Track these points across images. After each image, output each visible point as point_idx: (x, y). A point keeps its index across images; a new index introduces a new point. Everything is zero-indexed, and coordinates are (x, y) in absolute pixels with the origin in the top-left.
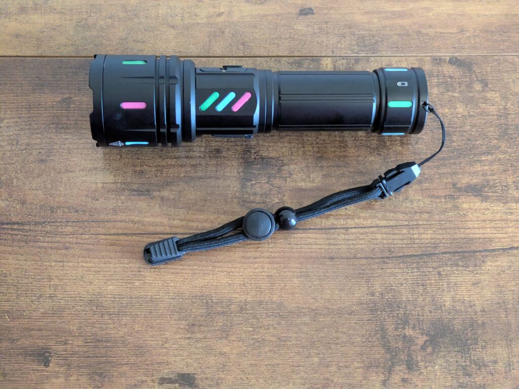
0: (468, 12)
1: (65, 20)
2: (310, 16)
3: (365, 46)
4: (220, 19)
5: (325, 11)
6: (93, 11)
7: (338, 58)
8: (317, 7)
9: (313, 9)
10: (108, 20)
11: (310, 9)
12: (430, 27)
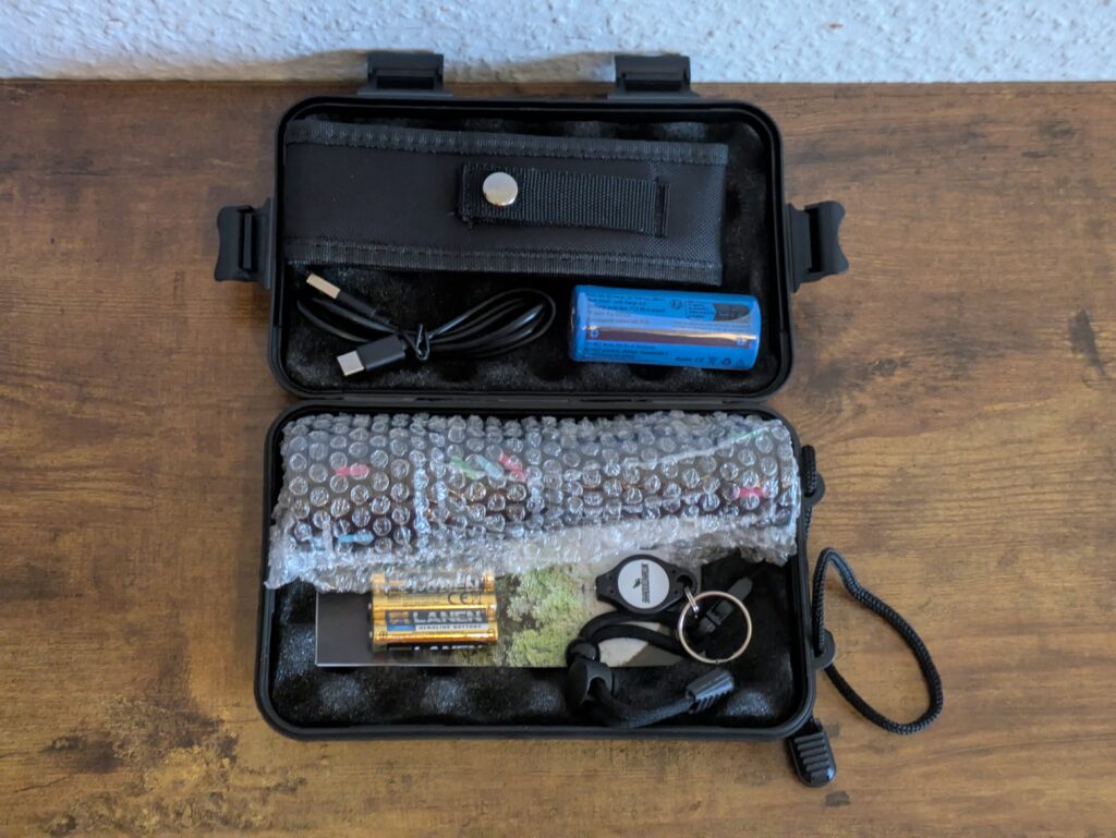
0: (1104, 799)
1: (442, 822)
2: (843, 808)
4: (697, 815)
5: (868, 798)
6: (486, 802)
8: (854, 791)
9: (848, 793)
10: (512, 821)
11: (843, 794)
12: (1042, 827)
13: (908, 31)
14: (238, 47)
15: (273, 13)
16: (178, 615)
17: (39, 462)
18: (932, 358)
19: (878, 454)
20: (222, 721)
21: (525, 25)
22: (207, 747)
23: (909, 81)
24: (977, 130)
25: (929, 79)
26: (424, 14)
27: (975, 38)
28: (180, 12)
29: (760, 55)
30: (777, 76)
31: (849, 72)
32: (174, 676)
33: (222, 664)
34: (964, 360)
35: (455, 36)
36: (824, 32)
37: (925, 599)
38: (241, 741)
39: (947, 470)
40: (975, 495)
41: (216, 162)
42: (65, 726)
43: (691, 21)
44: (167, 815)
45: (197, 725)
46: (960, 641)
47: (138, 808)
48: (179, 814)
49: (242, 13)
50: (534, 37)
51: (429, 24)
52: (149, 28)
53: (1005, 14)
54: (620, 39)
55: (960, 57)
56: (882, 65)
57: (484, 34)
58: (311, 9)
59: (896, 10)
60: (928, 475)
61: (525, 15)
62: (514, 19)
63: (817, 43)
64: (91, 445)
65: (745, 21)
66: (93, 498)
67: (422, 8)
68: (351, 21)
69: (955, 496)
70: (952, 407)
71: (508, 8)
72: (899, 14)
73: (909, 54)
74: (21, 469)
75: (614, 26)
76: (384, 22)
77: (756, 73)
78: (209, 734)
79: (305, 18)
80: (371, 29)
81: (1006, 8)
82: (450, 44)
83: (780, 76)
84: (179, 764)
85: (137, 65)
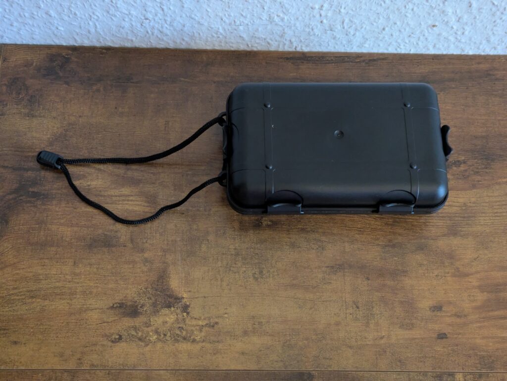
1: (275, 341)
2: (444, 340)
3: (485, 365)
4: (382, 342)
5: (456, 336)
6: (294, 334)
7: (467, 374)
8: (449, 333)
9: (447, 334)
10: (305, 341)
11: (445, 334)
13: (464, 29)
14: (193, 33)
15: (210, 17)
16: (165, 255)
17: (109, 193)
18: (476, 160)
19: (455, 197)
20: (183, 298)
21: (309, 24)
22: (177, 308)
23: (463, 54)
24: (491, 73)
25: (471, 53)
26: (270, 18)
27: (490, 33)
28: (173, 16)
29: (403, 40)
30: (409, 50)
31: (439, 49)
32: (163, 279)
33: (184, 275)
34: (489, 161)
35: (281, 29)
36: (430, 29)
37: (477, 256)
38: (191, 306)
39: (485, 204)
40: (496, 214)
41: (182, 79)
42: (118, 298)
43: (377, 23)
44: (160, 336)
45: (173, 299)
46: (492, 273)
47: (148, 333)
48: (165, 335)
49: (197, 17)
50: (312, 30)
51: (271, 23)
52: (159, 23)
53: (503, 21)
54: (347, 31)
55: (484, 42)
56: (452, 46)
57: (293, 28)
58: (225, 15)
59: (459, 18)
60: (477, 207)
61: (310, 19)
62: (306, 21)
63: (426, 34)
64: (130, 186)
65: (398, 23)
66: (131, 208)
67: (269, 15)
68: (240, 21)
69: (488, 215)
70: (485, 180)
71: (303, 15)
72: (461, 21)
73: (463, 40)
74: (101, 196)
75: (345, 24)
76: (253, 21)
77: (401, 49)
78: (178, 303)
79: (222, 19)
80: (248, 25)
81: (503, 18)
82: (278, 32)
83: (410, 50)
84: (165, 315)
85: (151, 41)
